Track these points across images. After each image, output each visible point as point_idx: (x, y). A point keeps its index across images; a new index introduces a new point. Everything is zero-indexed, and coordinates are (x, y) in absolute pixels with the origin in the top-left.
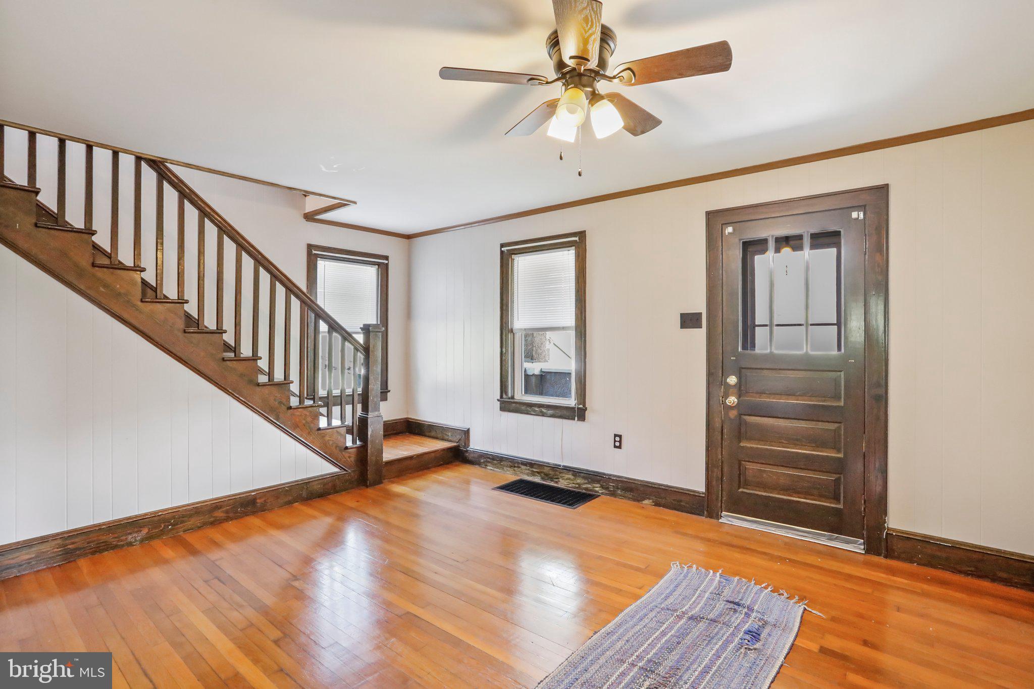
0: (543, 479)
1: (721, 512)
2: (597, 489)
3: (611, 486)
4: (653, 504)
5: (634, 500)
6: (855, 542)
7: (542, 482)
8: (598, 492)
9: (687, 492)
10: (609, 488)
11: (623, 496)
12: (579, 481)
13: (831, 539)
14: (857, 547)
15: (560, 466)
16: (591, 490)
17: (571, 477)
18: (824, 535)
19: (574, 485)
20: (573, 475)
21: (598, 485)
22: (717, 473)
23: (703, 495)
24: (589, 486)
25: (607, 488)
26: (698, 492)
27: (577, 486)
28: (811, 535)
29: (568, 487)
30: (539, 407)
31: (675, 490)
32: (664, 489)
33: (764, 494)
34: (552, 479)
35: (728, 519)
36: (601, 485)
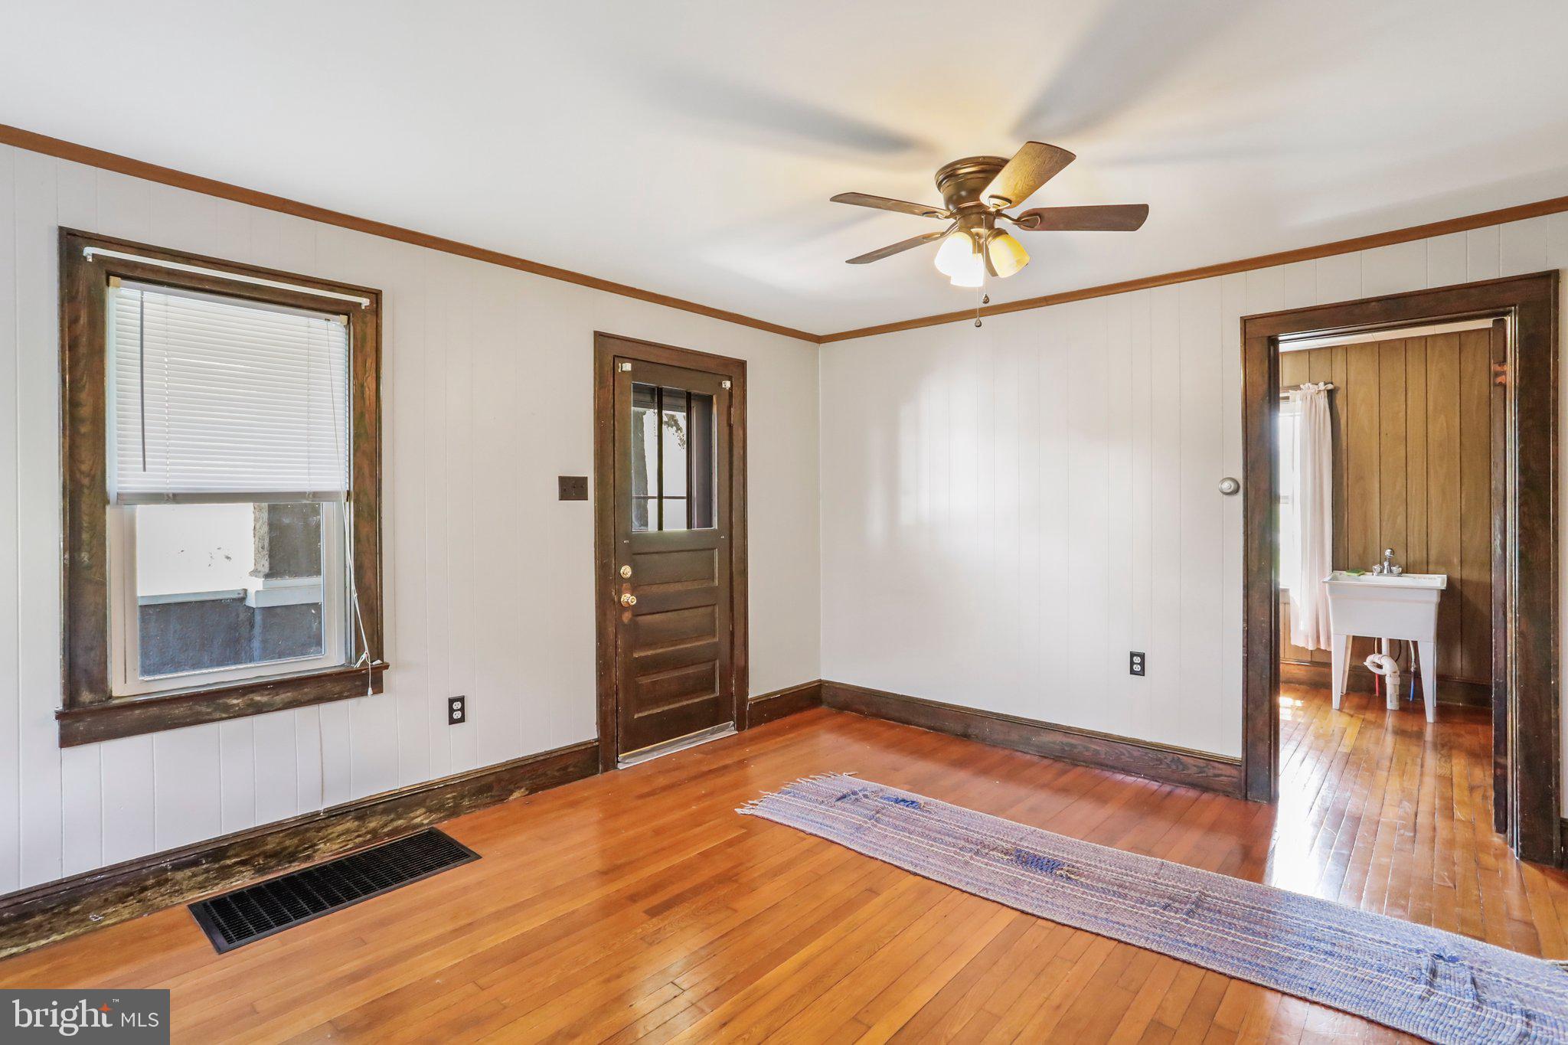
0: (261, 870)
1: (618, 756)
2: (418, 820)
3: (448, 799)
4: (527, 792)
5: (494, 803)
6: (727, 726)
7: (260, 880)
8: (422, 825)
9: (576, 749)
10: (444, 805)
11: (475, 807)
12: (372, 825)
13: (713, 733)
14: (728, 731)
15: (317, 814)
16: (406, 829)
17: (351, 824)
18: (706, 732)
19: (361, 839)
20: (357, 818)
21: (422, 811)
22: (612, 702)
23: (597, 743)
24: (400, 822)
25: (439, 808)
26: (590, 742)
27: (369, 836)
28: (699, 738)
29: (345, 851)
30: (243, 695)
31: (559, 753)
32: (543, 760)
33: (659, 710)
34: (292, 857)
35: (628, 762)
36: (427, 808)
